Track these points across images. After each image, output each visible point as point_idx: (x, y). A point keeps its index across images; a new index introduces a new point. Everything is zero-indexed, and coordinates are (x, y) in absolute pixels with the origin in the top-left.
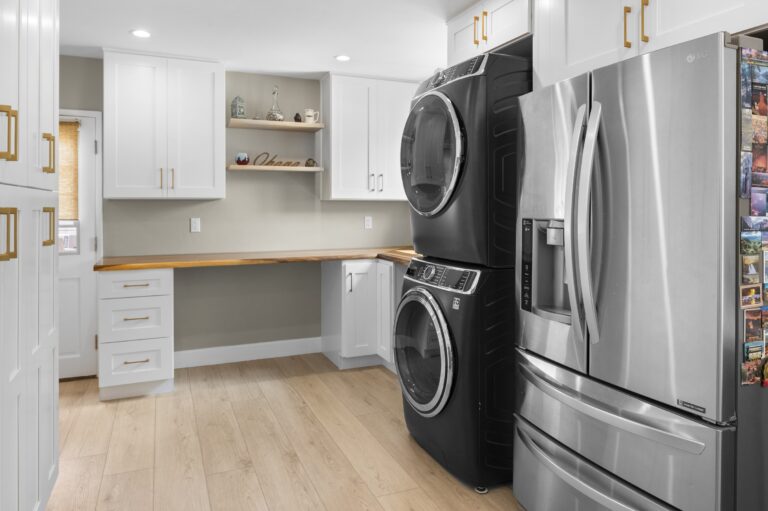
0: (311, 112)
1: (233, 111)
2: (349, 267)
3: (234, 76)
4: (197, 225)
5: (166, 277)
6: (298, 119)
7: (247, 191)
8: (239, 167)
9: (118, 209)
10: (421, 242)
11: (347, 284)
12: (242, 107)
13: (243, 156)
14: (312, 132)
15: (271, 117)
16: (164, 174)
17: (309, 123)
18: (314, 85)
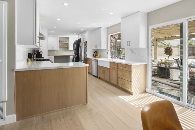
0: (67, 41)
1: (59, 41)
2: (71, 56)
3: (59, 38)
4: (56, 52)
5: (53, 57)
6: (66, 42)
7: (61, 49)
8: (60, 47)
9: (49, 51)
10: (75, 54)
11: (70, 58)
12: (60, 41)
13: (60, 46)
14: (68, 43)
15: (63, 42)
16: (53, 47)
17: (67, 42)
18: (68, 38)
